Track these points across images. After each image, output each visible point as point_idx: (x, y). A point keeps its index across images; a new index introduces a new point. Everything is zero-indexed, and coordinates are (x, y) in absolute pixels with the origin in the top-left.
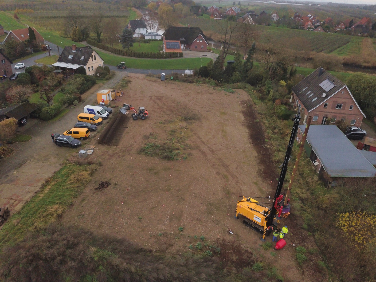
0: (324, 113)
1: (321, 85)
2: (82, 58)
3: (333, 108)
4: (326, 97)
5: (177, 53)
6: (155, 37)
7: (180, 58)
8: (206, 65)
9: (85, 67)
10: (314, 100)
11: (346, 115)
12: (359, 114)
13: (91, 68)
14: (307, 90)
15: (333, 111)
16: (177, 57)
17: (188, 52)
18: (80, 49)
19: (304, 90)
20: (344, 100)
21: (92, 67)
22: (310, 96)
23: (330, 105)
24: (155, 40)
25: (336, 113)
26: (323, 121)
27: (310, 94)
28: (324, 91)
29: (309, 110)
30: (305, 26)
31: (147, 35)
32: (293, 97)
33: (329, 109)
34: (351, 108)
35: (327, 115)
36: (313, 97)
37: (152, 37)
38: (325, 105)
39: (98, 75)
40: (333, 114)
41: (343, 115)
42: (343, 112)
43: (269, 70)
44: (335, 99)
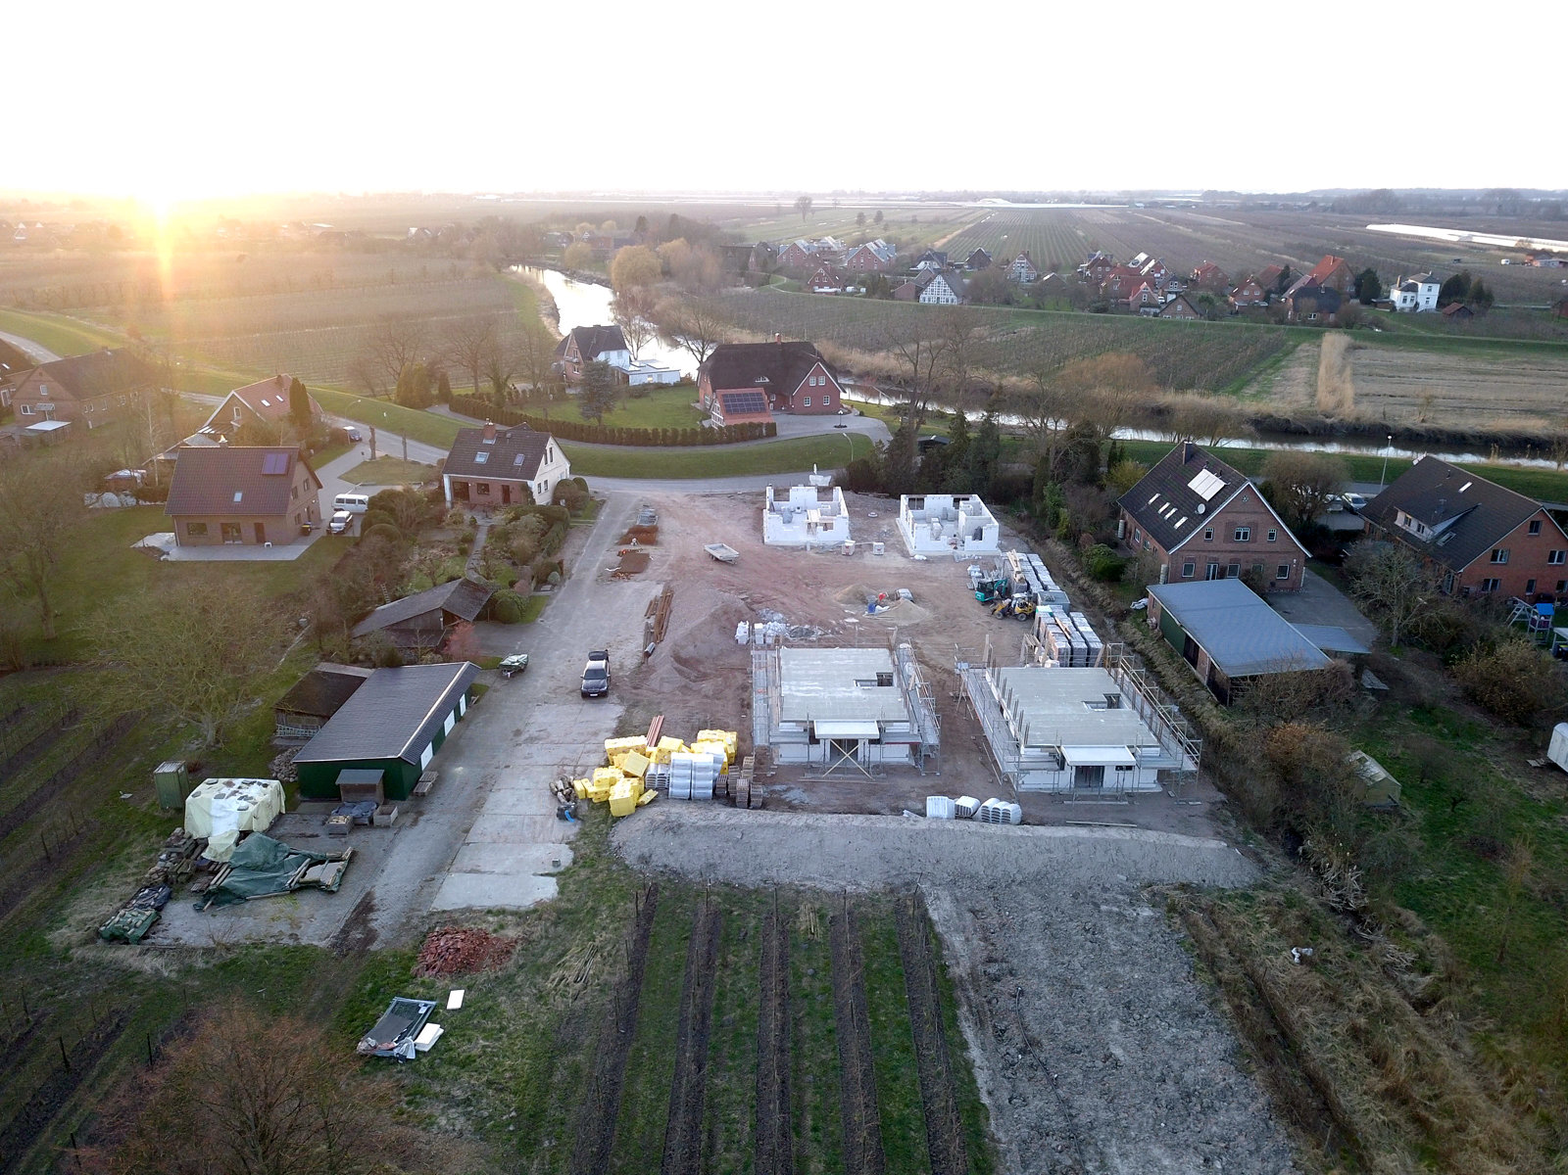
0: (1205, 555)
1: (1193, 485)
2: (519, 460)
3: (1227, 539)
4: (1207, 514)
5: (760, 425)
8: (867, 456)
9: (529, 483)
10: (1178, 525)
11: (1263, 556)
13: (543, 485)
14: (1159, 502)
15: (1230, 547)
17: (784, 418)
18: (509, 435)
19: (1151, 501)
20: (1253, 518)
22: (1168, 516)
23: (1219, 533)
24: (661, 386)
25: (1238, 551)
26: (1208, 573)
27: (1167, 510)
28: (1201, 500)
29: (1170, 549)
30: (1131, 299)
31: (633, 373)
32: (1126, 524)
33: (1217, 542)
34: (1272, 535)
35: (1216, 559)
36: (1177, 517)
37: (651, 378)
38: (1208, 535)
39: (563, 503)
40: (1232, 555)
41: (1257, 556)
42: (1253, 547)
43: (1048, 456)
44: (1230, 517)
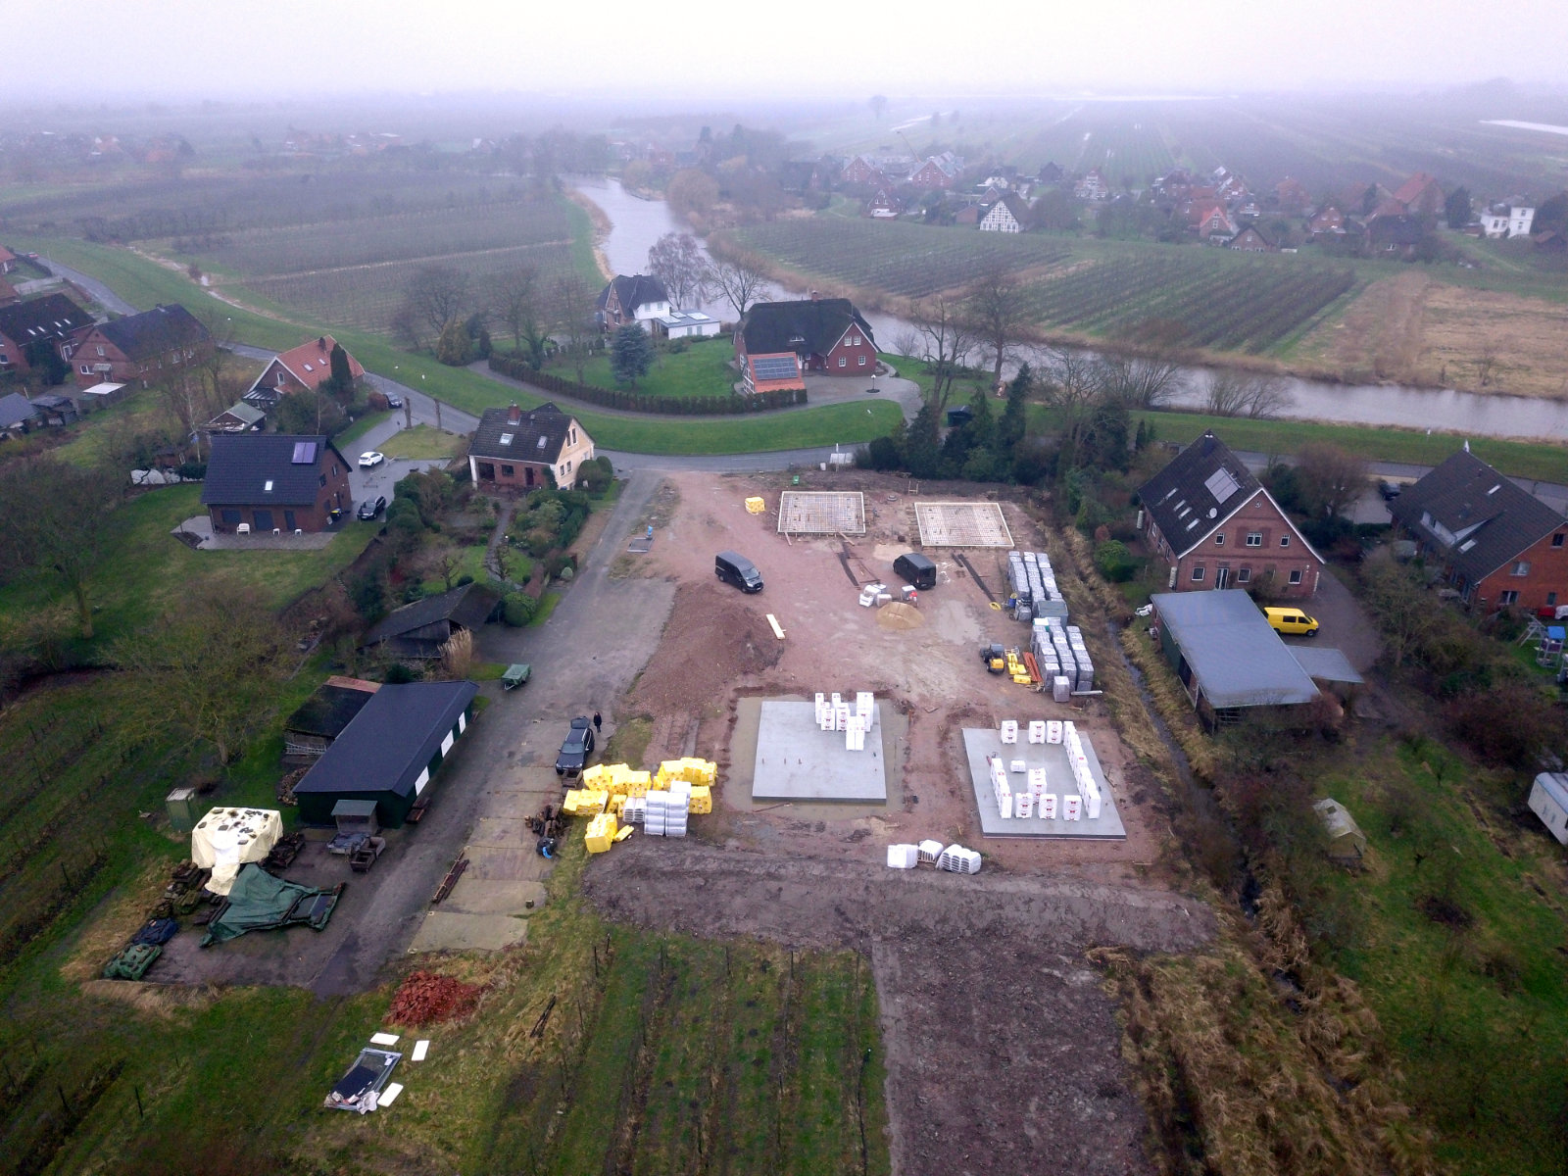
0: (1216, 559)
1: (1208, 484)
2: (542, 442)
3: (1239, 544)
4: (1219, 517)
5: (791, 392)
6: (699, 329)
7: (802, 409)
8: (889, 435)
9: (552, 467)
10: (1191, 526)
11: (1275, 562)
12: (1305, 555)
13: (566, 467)
14: (1176, 499)
15: (1241, 551)
16: (791, 404)
17: (817, 381)
18: (533, 417)
19: (1170, 495)
20: (1263, 524)
21: (569, 463)
22: (1183, 514)
23: (1230, 536)
24: (701, 339)
25: (1249, 557)
26: (1218, 579)
27: (1182, 509)
28: (1215, 503)
29: (1180, 553)
30: (1202, 225)
31: (673, 325)
32: (1144, 515)
34: (1285, 542)
35: (1226, 564)
36: (1190, 518)
37: (690, 330)
38: (1220, 539)
39: (586, 483)
40: (1242, 560)
41: (1268, 561)
42: (1265, 552)
43: (1074, 438)
44: (1241, 523)
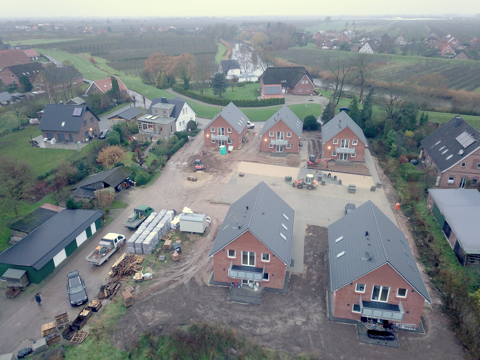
0: (461, 174)
1: (458, 139)
3: (473, 167)
4: (463, 155)
5: (278, 99)
6: (250, 79)
7: (282, 105)
10: (448, 158)
14: (440, 145)
16: (278, 104)
17: (290, 96)
19: (437, 144)
22: (444, 152)
23: (469, 164)
24: (250, 83)
25: (477, 174)
26: (461, 183)
28: (462, 148)
29: (443, 170)
30: (442, 52)
31: (241, 77)
35: (466, 176)
36: (448, 154)
40: (474, 175)
44: (475, 157)
